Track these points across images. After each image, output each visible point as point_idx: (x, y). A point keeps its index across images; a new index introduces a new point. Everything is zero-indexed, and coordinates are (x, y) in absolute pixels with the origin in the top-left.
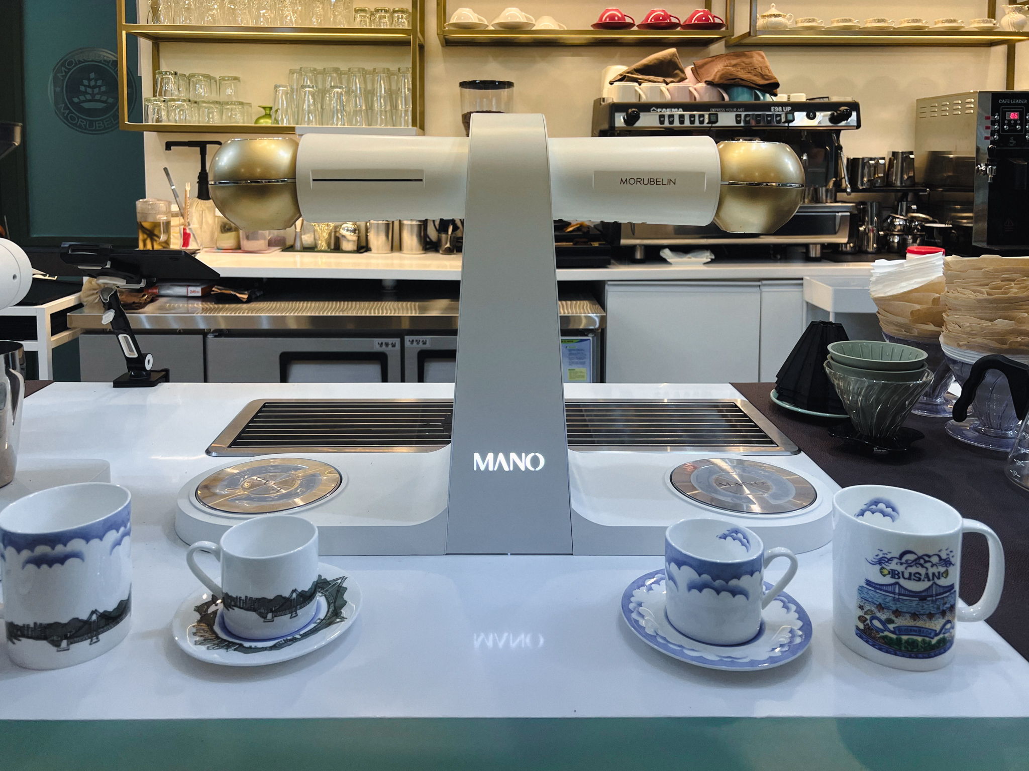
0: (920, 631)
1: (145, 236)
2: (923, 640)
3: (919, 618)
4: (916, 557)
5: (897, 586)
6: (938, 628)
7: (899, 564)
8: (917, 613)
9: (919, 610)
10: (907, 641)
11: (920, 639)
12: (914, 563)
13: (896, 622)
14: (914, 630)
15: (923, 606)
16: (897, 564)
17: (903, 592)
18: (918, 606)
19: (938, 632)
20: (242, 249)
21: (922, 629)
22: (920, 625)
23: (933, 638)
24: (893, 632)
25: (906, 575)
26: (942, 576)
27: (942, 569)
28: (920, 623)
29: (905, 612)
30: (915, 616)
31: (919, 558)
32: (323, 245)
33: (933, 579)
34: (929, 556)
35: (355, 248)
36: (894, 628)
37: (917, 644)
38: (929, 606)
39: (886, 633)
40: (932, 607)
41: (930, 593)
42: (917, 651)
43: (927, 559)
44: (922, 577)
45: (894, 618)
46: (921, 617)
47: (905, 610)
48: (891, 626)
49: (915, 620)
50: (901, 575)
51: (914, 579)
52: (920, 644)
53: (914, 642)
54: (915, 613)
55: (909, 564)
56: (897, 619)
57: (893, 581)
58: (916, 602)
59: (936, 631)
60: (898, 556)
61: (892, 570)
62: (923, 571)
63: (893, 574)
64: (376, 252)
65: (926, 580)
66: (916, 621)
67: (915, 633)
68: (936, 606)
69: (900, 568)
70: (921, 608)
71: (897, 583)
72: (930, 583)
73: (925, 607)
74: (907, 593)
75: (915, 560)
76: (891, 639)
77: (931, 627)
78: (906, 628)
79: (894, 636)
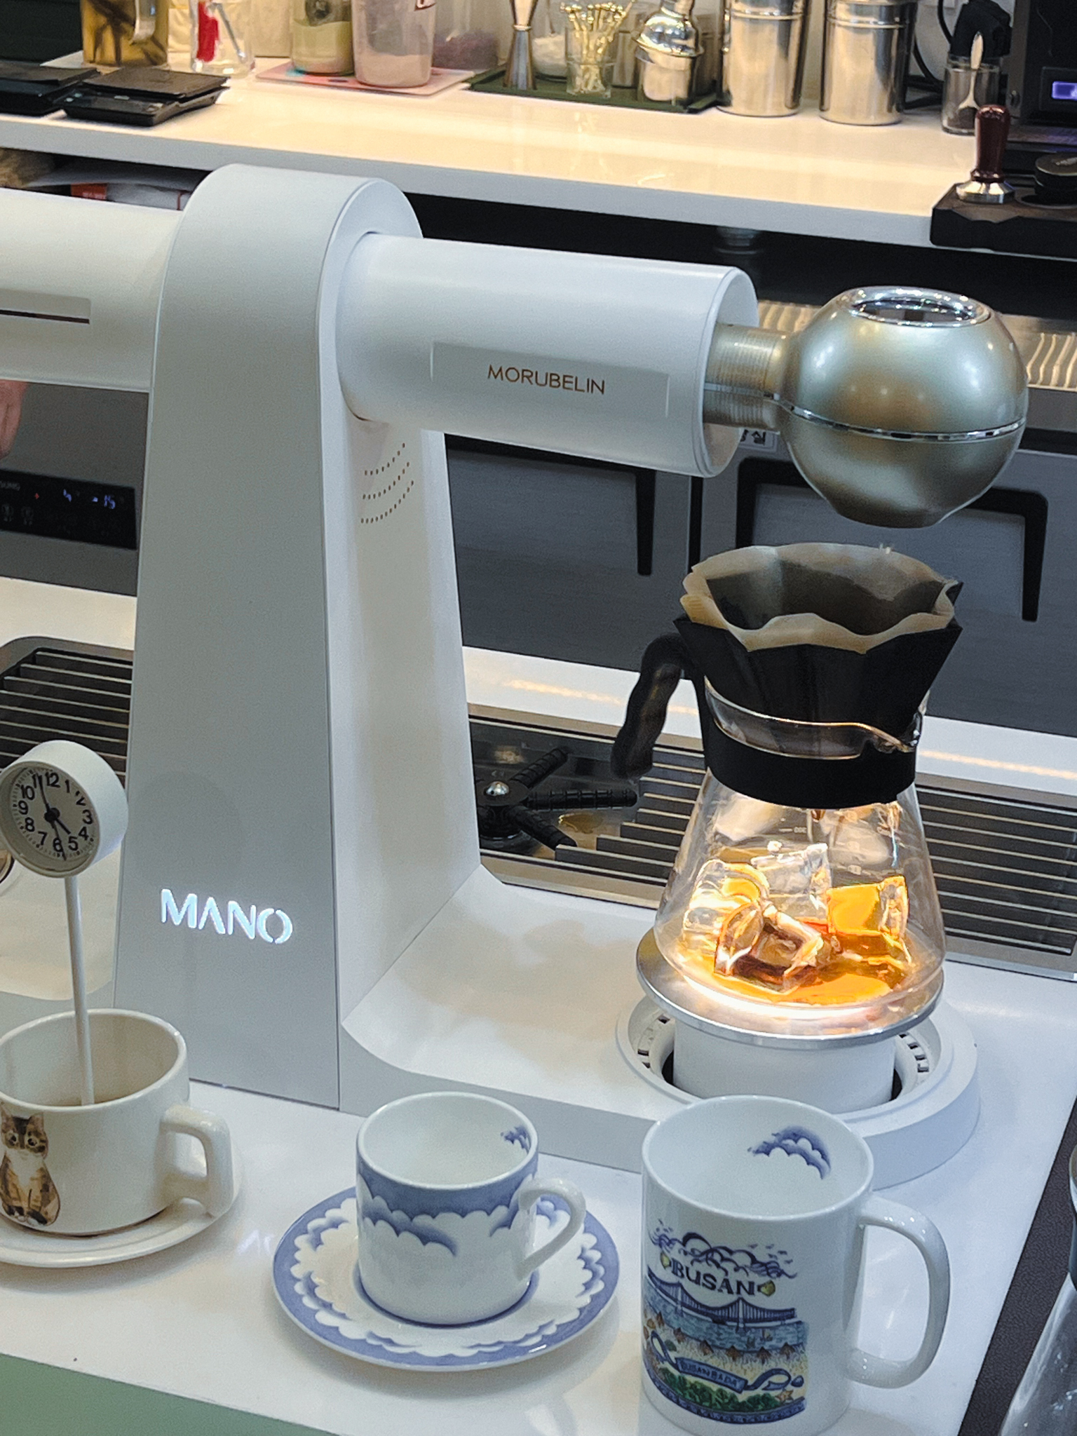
0: (714, 1374)
1: (102, 20)
2: (720, 1391)
3: (713, 1352)
4: (706, 1247)
5: (680, 1290)
6: (751, 1379)
7: (682, 1252)
8: (710, 1343)
9: (713, 1338)
10: (693, 1386)
11: (715, 1387)
12: (704, 1257)
13: (678, 1349)
14: (704, 1371)
15: (719, 1334)
16: (679, 1252)
17: (688, 1301)
18: (710, 1331)
19: (750, 1383)
20: (357, 75)
21: (719, 1373)
22: (715, 1365)
23: (740, 1392)
24: (675, 1366)
25: (693, 1276)
26: (759, 1290)
27: (759, 1280)
28: (713, 1361)
29: (690, 1337)
30: (706, 1346)
31: (713, 1250)
32: (588, 79)
33: (739, 1292)
34: (731, 1252)
35: (681, 92)
36: (676, 1359)
37: (710, 1395)
38: (729, 1335)
39: (667, 1365)
40: (737, 1338)
41: (732, 1314)
42: (710, 1407)
43: (726, 1255)
44: (719, 1284)
45: (676, 1343)
46: (716, 1351)
47: (690, 1333)
48: (672, 1355)
49: (705, 1354)
50: (684, 1272)
51: (704, 1285)
52: (714, 1396)
53: (704, 1389)
54: (705, 1342)
55: (697, 1257)
56: (680, 1346)
57: (673, 1279)
58: (708, 1325)
59: (746, 1381)
60: (681, 1239)
61: (674, 1260)
62: (719, 1275)
63: (675, 1267)
64: (742, 110)
65: (725, 1291)
66: (709, 1357)
67: (705, 1376)
68: (745, 1339)
69: (685, 1261)
70: (716, 1335)
71: (679, 1285)
72: (734, 1298)
73: (722, 1337)
74: (693, 1304)
75: (706, 1252)
76: (672, 1375)
77: (734, 1372)
78: (692, 1363)
79: (676, 1373)
